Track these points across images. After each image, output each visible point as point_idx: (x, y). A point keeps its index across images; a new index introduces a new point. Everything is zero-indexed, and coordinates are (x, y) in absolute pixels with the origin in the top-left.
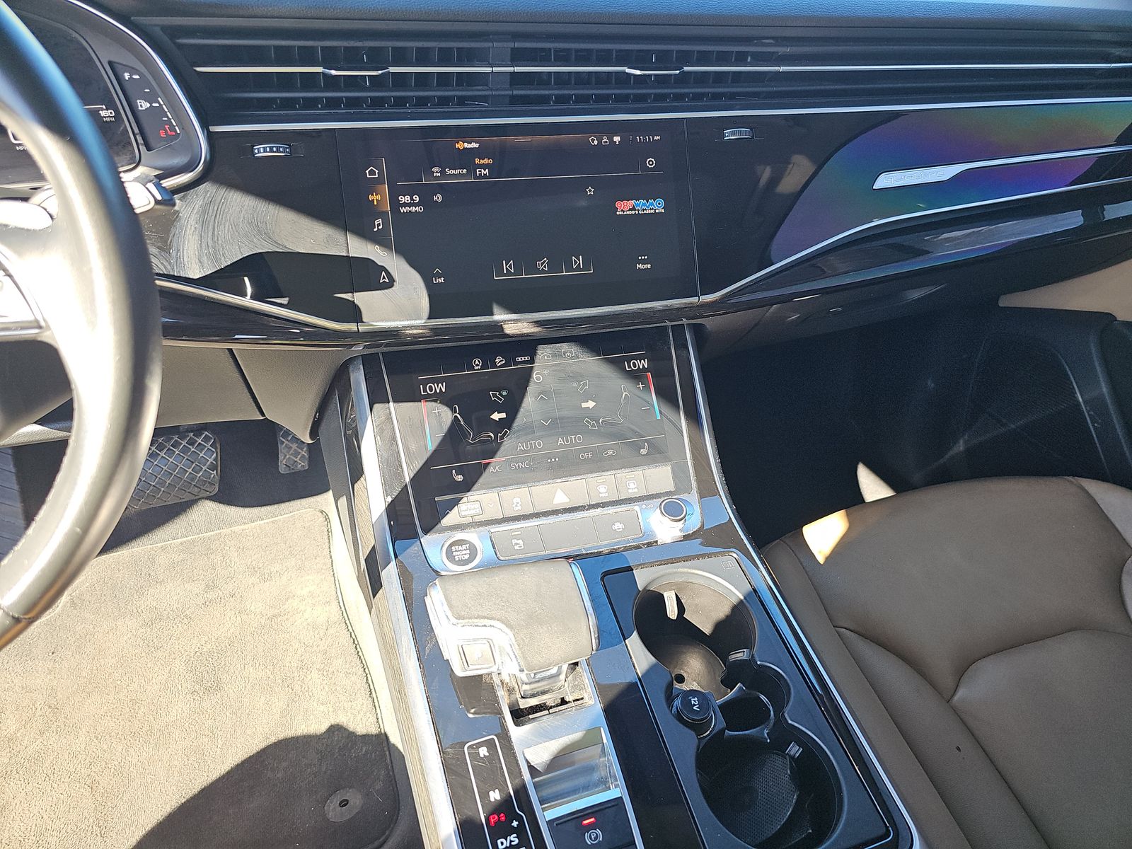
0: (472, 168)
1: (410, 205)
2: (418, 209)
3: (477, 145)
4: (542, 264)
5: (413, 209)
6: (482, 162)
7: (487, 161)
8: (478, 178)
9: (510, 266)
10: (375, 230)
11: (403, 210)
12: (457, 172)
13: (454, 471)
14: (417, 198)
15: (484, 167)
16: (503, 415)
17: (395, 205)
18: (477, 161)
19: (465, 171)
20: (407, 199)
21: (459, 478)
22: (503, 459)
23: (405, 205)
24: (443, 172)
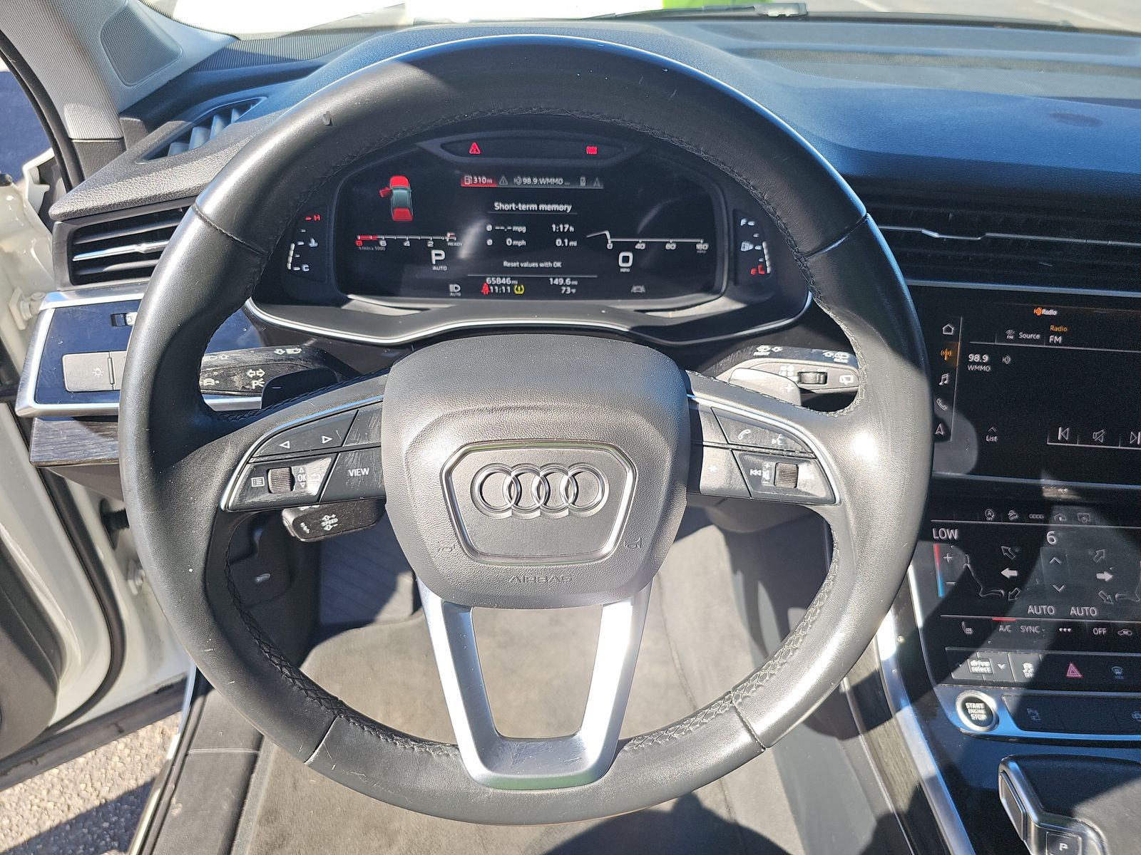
0: (1046, 334)
1: (978, 364)
2: (985, 368)
3: (1055, 313)
4: (1098, 436)
5: (981, 368)
6: (1057, 329)
7: (1060, 329)
8: (1050, 344)
9: (1066, 434)
10: (941, 384)
11: (971, 368)
12: (1031, 336)
13: (963, 623)
14: (986, 358)
15: (1058, 334)
16: (1015, 573)
17: (965, 361)
18: (1052, 328)
19: (1038, 336)
20: (976, 358)
21: (969, 631)
22: (1013, 619)
23: (974, 363)
24: (1017, 336)
